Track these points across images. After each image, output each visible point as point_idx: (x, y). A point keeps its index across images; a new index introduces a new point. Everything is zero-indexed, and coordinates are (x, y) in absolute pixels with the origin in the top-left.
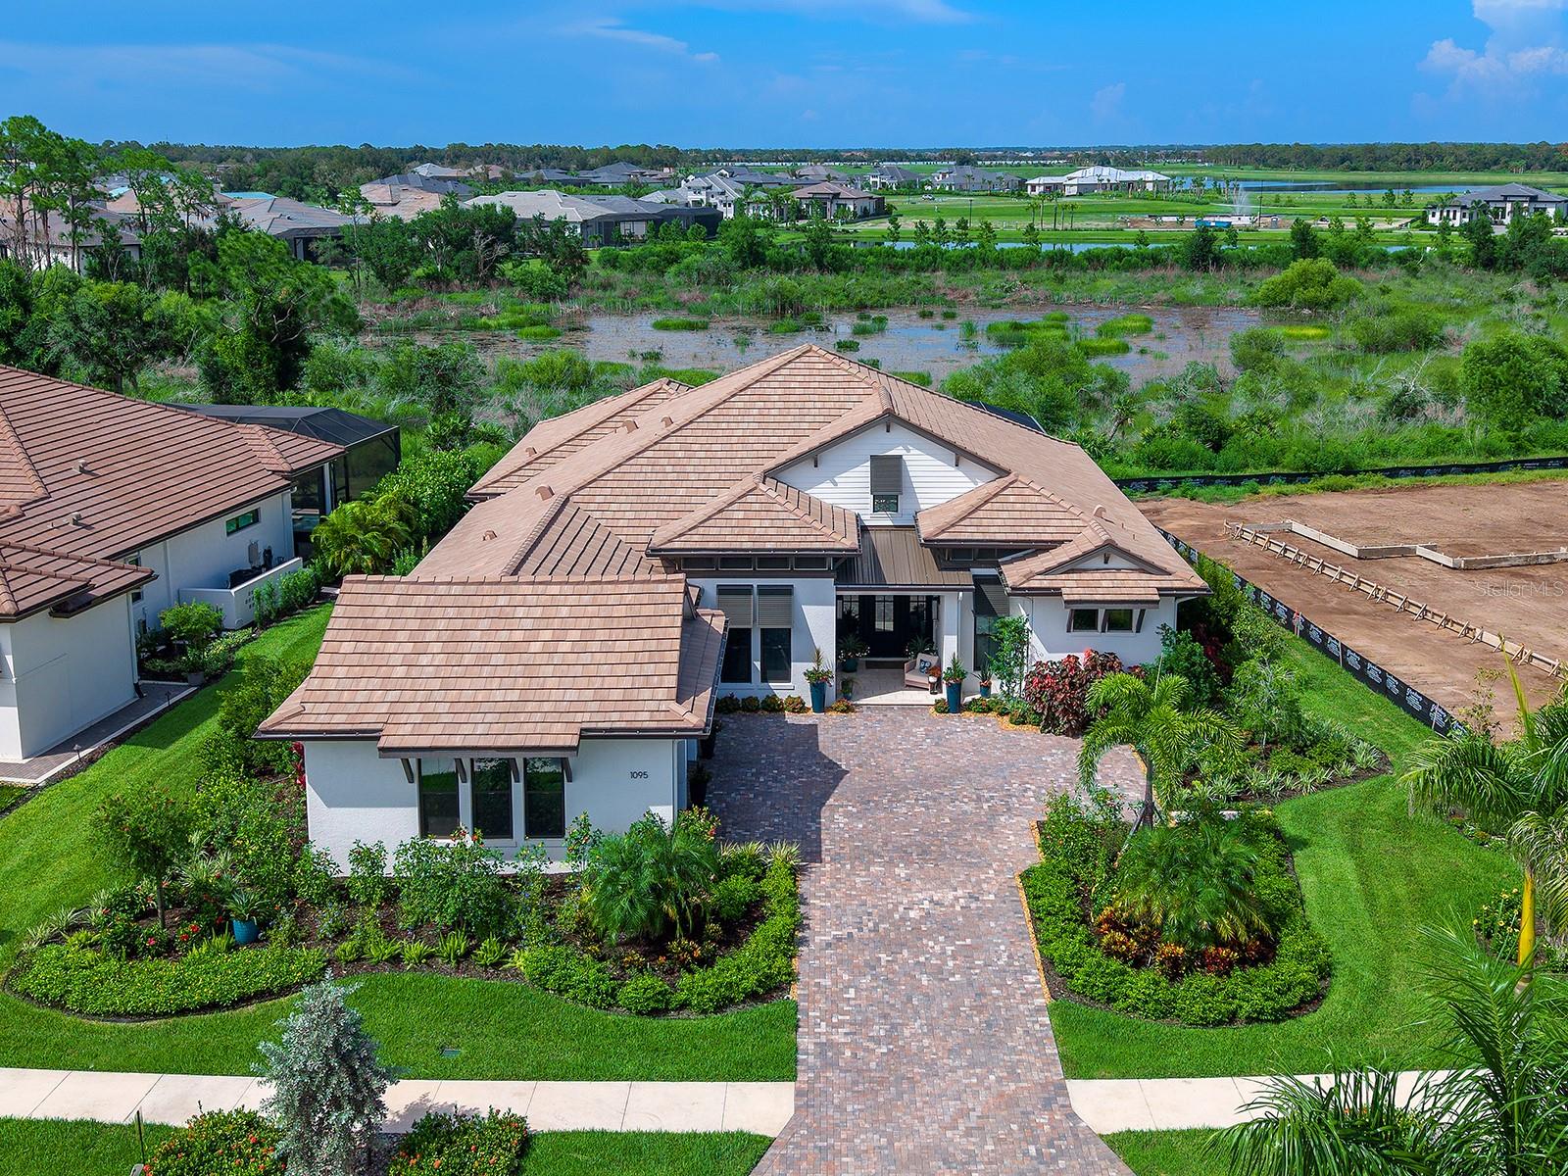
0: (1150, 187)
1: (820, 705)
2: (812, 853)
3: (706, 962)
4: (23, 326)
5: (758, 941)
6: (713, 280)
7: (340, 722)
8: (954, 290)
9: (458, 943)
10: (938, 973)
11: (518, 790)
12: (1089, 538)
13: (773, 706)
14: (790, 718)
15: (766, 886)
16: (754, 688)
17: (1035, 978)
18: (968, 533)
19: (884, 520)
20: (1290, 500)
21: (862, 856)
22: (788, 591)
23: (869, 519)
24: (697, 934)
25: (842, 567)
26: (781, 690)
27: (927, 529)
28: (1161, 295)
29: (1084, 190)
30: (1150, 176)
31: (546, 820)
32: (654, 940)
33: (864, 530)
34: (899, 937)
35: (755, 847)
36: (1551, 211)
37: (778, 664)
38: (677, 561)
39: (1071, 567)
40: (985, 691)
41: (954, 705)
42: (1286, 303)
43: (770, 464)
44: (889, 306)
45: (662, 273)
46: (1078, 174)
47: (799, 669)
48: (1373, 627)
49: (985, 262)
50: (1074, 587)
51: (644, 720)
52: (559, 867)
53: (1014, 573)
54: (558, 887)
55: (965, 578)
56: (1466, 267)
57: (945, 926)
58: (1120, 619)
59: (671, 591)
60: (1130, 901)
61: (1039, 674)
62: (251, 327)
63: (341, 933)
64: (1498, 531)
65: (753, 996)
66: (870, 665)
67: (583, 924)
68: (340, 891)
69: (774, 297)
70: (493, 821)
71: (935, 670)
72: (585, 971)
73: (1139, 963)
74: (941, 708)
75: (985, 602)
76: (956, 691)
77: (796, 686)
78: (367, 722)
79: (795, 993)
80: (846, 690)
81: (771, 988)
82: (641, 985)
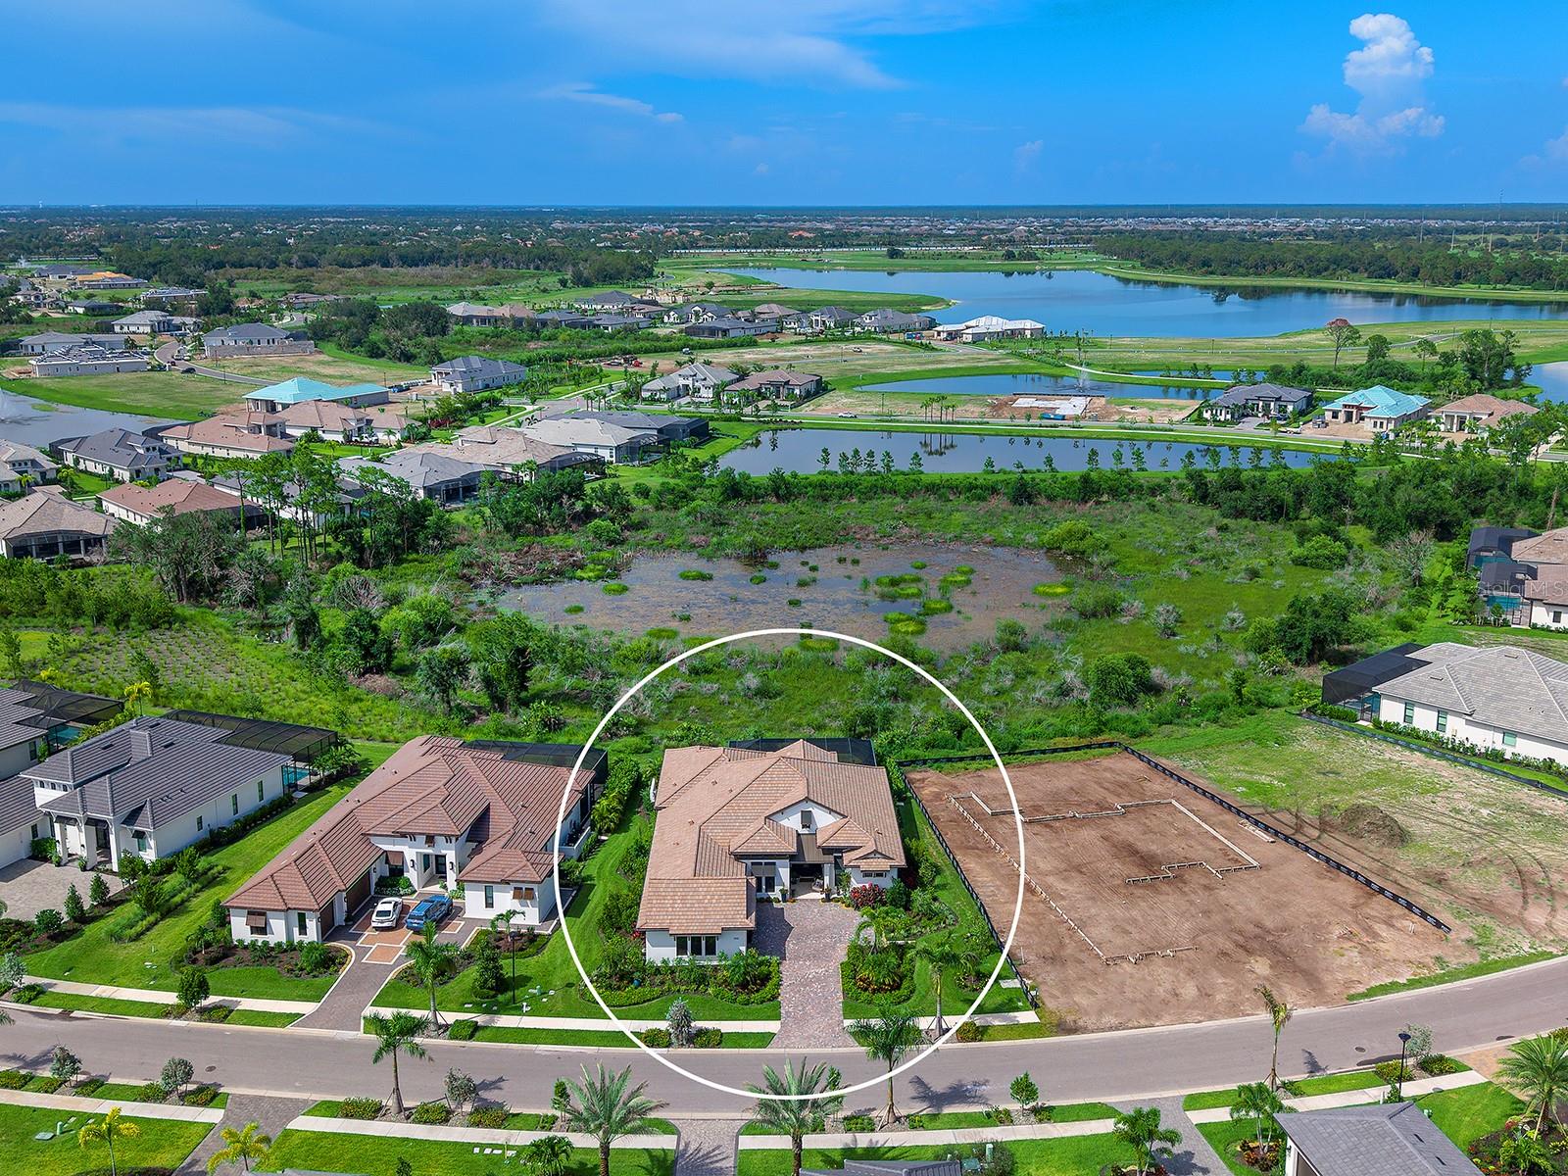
0: (1028, 333)
1: (785, 900)
2: (784, 958)
3: (757, 991)
4: (375, 642)
5: (770, 985)
6: (710, 522)
7: (657, 926)
8: (861, 528)
9: (694, 986)
10: (816, 993)
11: (703, 942)
12: (870, 847)
13: (769, 900)
14: (775, 905)
15: (771, 969)
16: (763, 894)
17: (840, 994)
18: (832, 843)
19: (806, 831)
20: (980, 773)
21: (797, 958)
22: (774, 864)
23: (802, 831)
24: (755, 984)
25: (792, 857)
26: (772, 895)
27: (819, 842)
28: (987, 536)
29: (978, 339)
30: (1028, 324)
31: (711, 950)
32: (744, 985)
33: (799, 835)
34: (807, 983)
35: (768, 957)
36: (1290, 408)
37: (770, 886)
38: (739, 857)
39: (865, 857)
40: (838, 894)
41: (828, 899)
42: (1059, 548)
43: (767, 813)
44: (820, 547)
45: (676, 508)
46: (972, 323)
47: (777, 888)
48: (980, 857)
49: (884, 491)
50: (864, 865)
51: (738, 925)
52: (715, 963)
53: (847, 858)
54: (715, 969)
55: (831, 858)
56: (1190, 501)
57: (818, 980)
58: (879, 874)
59: (740, 868)
60: (864, 974)
61: (855, 891)
62: (508, 662)
63: (663, 983)
64: (1056, 797)
65: (769, 1000)
66: (801, 880)
67: (725, 981)
68: (658, 970)
69: (750, 546)
70: (696, 951)
71: (822, 886)
72: (729, 994)
73: (866, 990)
74: (823, 900)
75: (837, 865)
76: (828, 896)
77: (776, 894)
78: (665, 926)
79: (780, 999)
80: (793, 893)
81: (774, 997)
82: (743, 997)
